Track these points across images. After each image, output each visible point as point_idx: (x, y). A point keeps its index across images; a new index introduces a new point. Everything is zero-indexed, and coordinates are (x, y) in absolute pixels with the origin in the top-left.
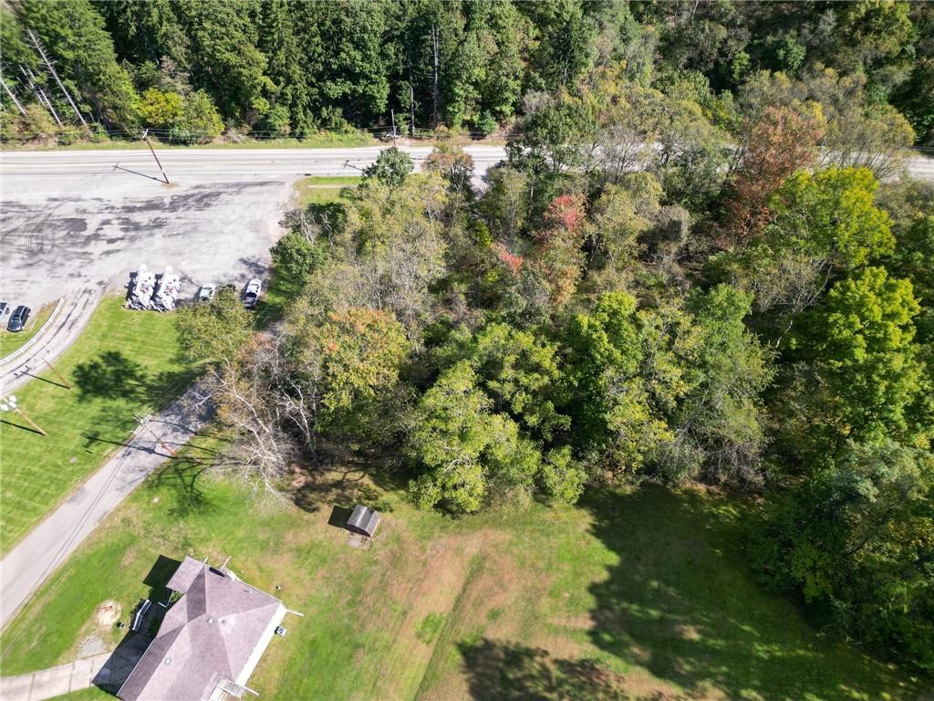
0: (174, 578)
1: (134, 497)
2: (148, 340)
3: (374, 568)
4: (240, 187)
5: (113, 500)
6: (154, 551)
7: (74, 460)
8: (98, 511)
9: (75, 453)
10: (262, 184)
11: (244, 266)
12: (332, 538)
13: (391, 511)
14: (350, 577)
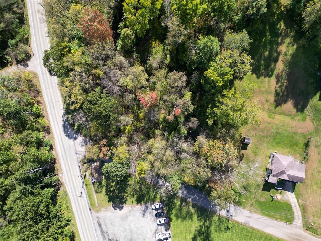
0: (274, 182)
1: (244, 207)
2: (184, 232)
3: (257, 134)
4: (103, 233)
5: (246, 212)
6: (260, 193)
7: (234, 231)
8: (250, 215)
9: (232, 231)
10: (100, 225)
12: (251, 147)
13: (241, 134)
14: (260, 140)
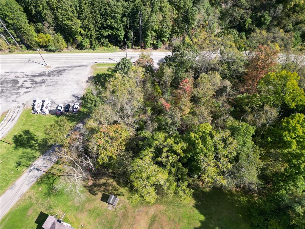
0: (45, 224)
1: (33, 188)
2: (39, 126)
3: (117, 218)
4: (73, 67)
5: (25, 188)
6: (39, 210)
7: (12, 172)
8: (20, 193)
9: (13, 170)
10: (80, 66)
11: (73, 97)
12: (102, 206)
13: (123, 196)
14: (108, 222)
